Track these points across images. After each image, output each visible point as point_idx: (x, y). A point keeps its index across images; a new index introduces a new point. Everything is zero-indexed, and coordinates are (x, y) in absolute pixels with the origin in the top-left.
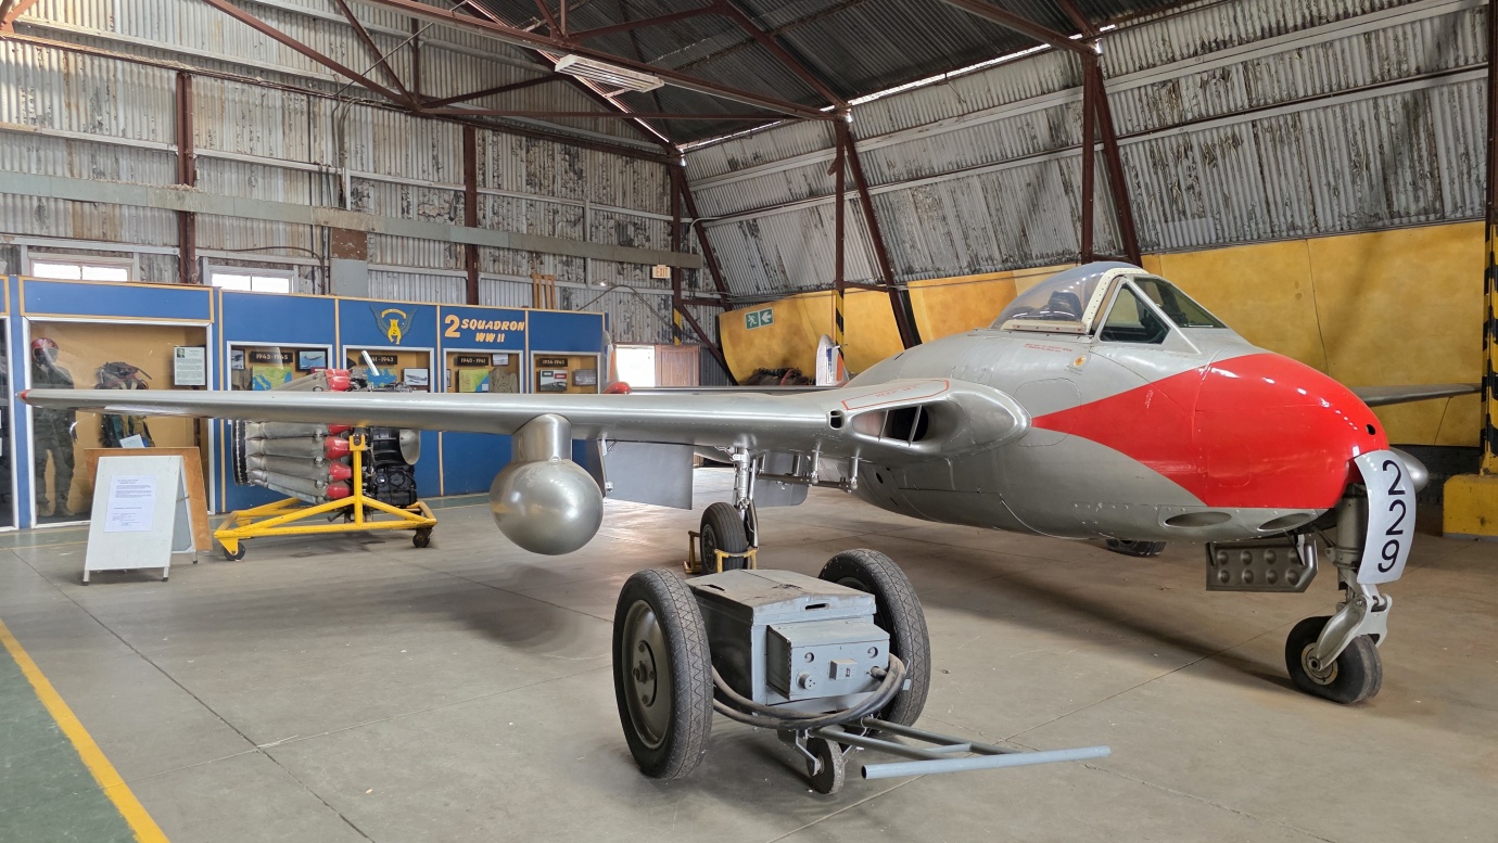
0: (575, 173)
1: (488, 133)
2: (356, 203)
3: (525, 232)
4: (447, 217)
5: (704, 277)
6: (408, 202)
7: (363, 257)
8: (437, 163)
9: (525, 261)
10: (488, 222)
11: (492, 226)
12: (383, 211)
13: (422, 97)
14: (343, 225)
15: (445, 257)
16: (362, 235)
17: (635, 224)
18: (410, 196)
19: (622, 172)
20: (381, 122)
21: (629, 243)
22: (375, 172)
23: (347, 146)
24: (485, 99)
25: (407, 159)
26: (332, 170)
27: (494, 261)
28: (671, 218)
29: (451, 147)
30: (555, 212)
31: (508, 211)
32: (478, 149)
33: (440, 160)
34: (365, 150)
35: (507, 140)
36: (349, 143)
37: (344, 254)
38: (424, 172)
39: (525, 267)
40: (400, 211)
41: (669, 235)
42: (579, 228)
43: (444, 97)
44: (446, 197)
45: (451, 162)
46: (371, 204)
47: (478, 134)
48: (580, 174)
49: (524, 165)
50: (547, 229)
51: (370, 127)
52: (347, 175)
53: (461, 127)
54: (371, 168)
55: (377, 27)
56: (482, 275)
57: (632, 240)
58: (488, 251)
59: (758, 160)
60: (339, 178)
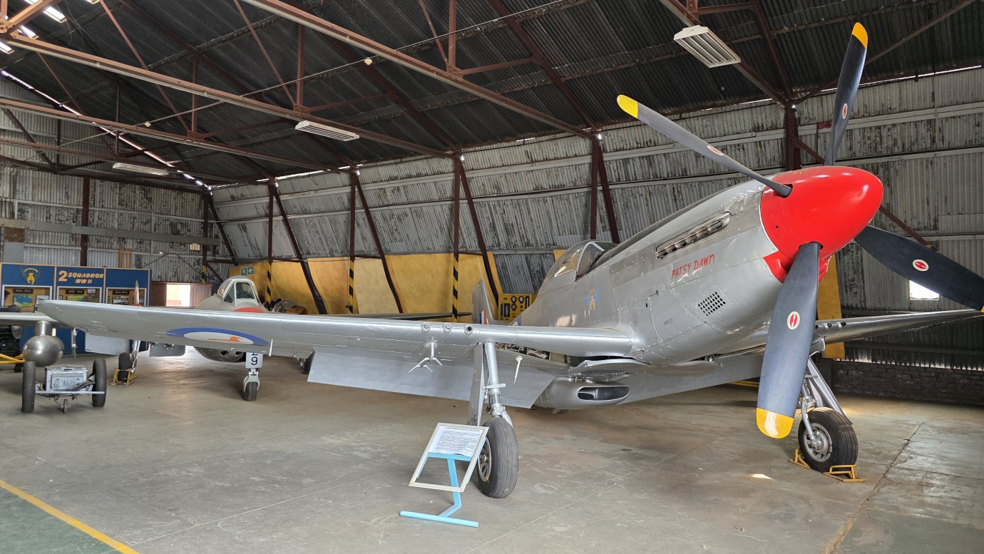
0: (147, 199)
1: (98, 182)
2: (21, 215)
3: (116, 228)
4: (71, 221)
5: (222, 249)
6: (50, 215)
7: (22, 241)
8: (68, 196)
9: (115, 242)
10: (95, 223)
11: (97, 226)
12: (36, 218)
13: (61, 165)
14: (11, 226)
15: (69, 240)
16: (22, 231)
17: (182, 223)
18: (51, 211)
19: (175, 199)
20: (37, 177)
21: (178, 233)
22: (33, 200)
23: (17, 188)
24: (97, 165)
25: (51, 194)
26: (8, 200)
27: (98, 242)
28: (203, 221)
29: (76, 188)
30: (135, 218)
31: (107, 218)
32: (91, 189)
33: (69, 194)
34: (27, 190)
35: (108, 184)
36: (19, 187)
37: (11, 240)
38: (60, 200)
39: (115, 245)
40: (45, 218)
41: (202, 228)
42: (148, 226)
43: (74, 165)
44: (72, 211)
45: (76, 195)
46: (29, 216)
47: (92, 182)
48: (150, 200)
49: (117, 196)
50: (130, 226)
51: (31, 179)
52: (16, 202)
53: (82, 179)
54: (30, 199)
55: (38, 133)
56: (90, 249)
57: (179, 231)
58: (94, 237)
59: (243, 197)
60: (11, 204)
